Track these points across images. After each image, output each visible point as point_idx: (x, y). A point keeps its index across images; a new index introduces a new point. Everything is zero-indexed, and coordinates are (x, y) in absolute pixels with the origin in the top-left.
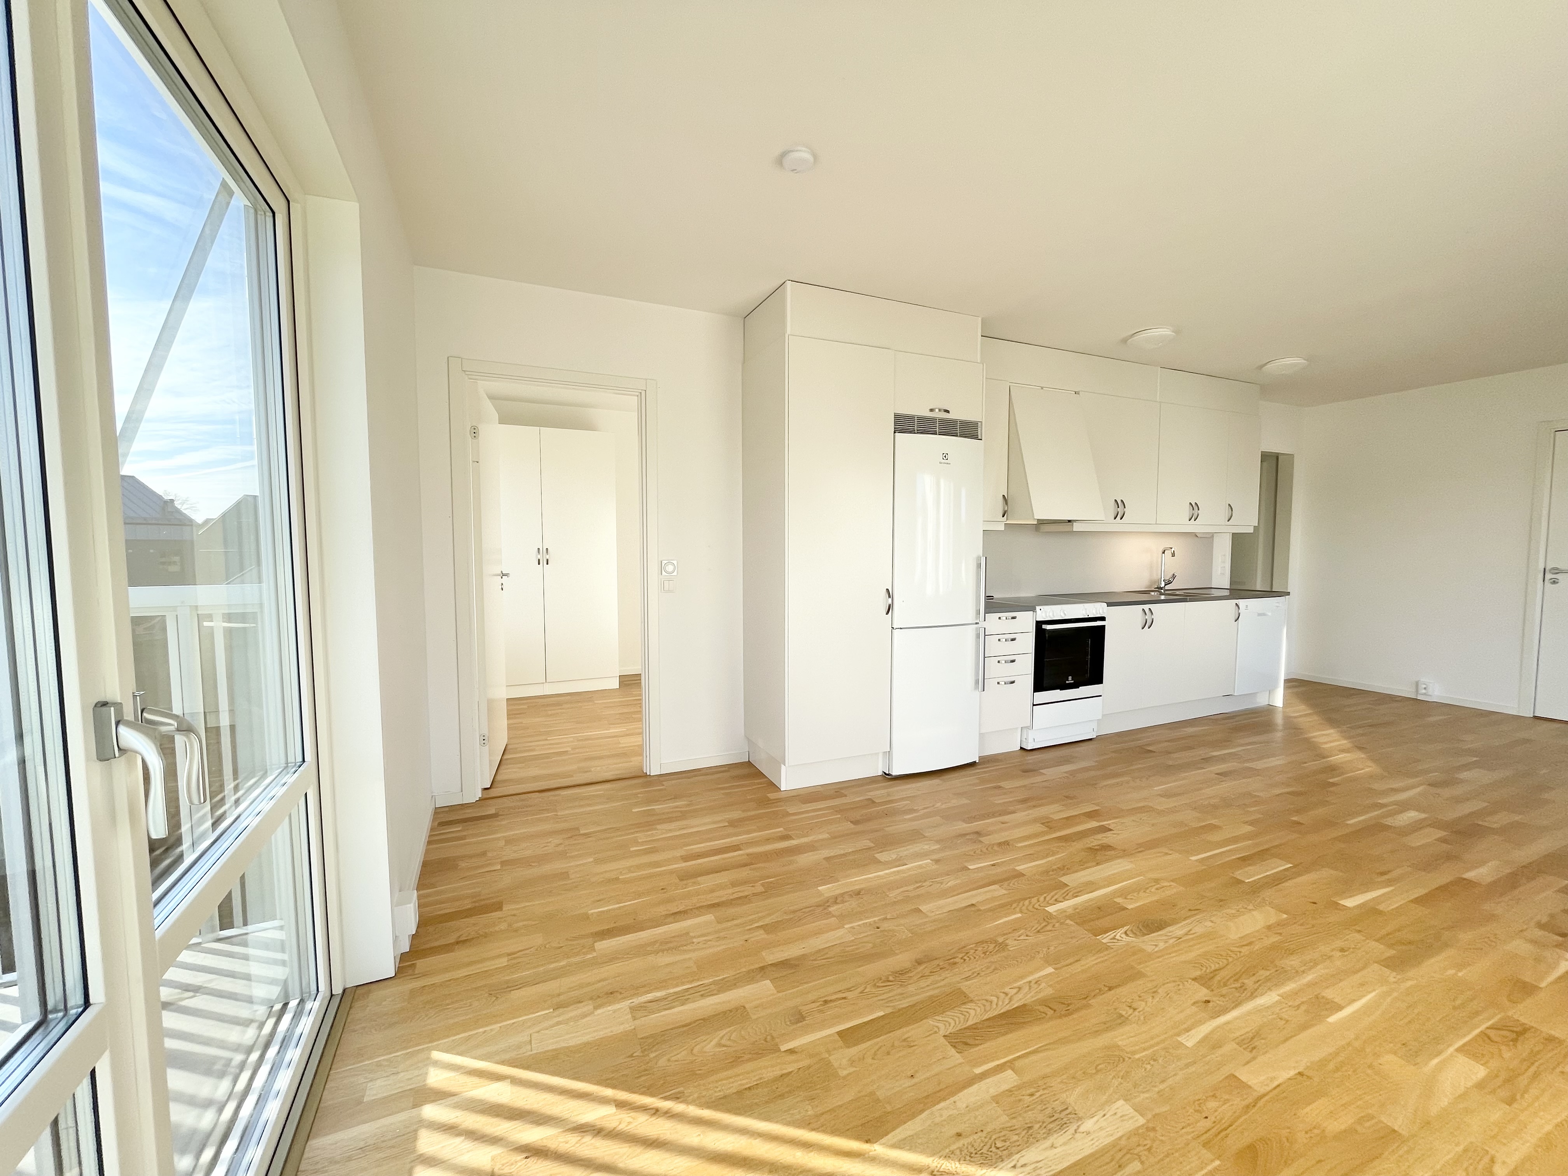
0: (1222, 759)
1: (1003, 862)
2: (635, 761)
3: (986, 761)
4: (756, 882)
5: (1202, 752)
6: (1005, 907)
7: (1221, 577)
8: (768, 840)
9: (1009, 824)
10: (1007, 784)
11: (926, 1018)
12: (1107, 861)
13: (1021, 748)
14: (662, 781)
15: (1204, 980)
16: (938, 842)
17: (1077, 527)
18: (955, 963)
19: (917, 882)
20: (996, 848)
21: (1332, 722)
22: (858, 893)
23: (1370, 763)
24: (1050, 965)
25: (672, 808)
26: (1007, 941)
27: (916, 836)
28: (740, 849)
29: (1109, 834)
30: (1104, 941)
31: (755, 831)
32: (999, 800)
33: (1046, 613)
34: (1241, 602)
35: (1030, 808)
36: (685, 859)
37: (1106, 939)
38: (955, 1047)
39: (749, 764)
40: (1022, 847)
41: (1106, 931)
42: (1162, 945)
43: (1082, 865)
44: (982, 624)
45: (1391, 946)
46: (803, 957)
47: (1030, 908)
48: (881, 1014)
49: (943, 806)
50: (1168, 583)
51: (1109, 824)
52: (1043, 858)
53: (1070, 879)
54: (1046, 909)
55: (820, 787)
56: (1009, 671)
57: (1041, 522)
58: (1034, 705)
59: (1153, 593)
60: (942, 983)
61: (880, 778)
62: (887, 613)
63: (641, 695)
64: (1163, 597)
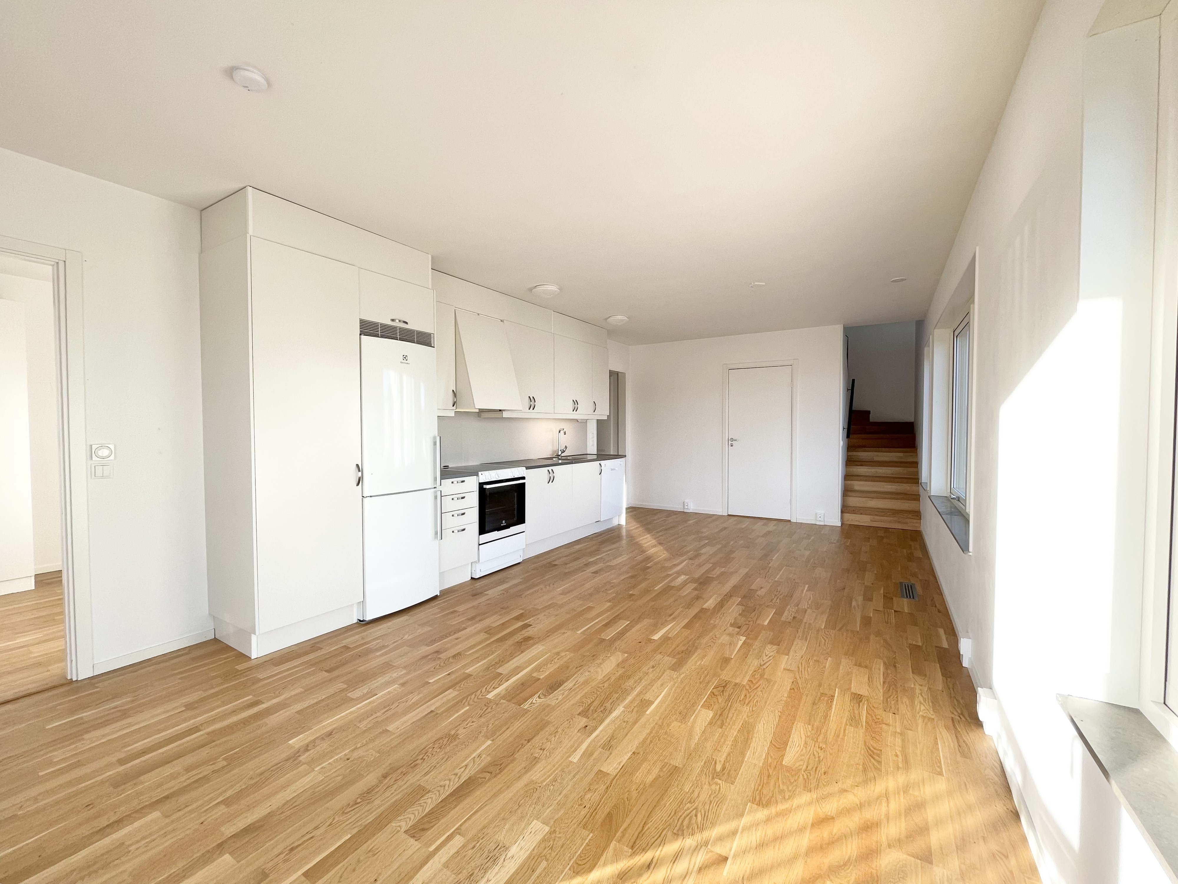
0: (595, 563)
1: (456, 670)
2: (55, 669)
3: (445, 593)
4: (219, 757)
5: (584, 560)
6: (456, 705)
7: (592, 448)
8: (234, 712)
9: (461, 639)
10: (461, 608)
11: (390, 822)
12: (528, 648)
13: (472, 578)
14: (94, 684)
15: (584, 713)
16: (404, 668)
17: (505, 415)
18: (416, 765)
19: (385, 708)
20: (451, 660)
21: (649, 531)
22: (330, 734)
23: (665, 552)
24: (488, 739)
25: (109, 710)
26: (458, 732)
27: (387, 666)
28: (200, 730)
29: (529, 628)
30: (525, 707)
31: (218, 707)
32: (455, 622)
33: (486, 476)
34: (602, 462)
35: (477, 623)
36: (121, 762)
37: (526, 706)
38: (414, 837)
39: (215, 640)
40: (470, 654)
41: (526, 700)
42: (560, 697)
43: (512, 656)
44: (439, 488)
45: (674, 657)
46: (270, 815)
47: (476, 700)
48: (349, 836)
49: (410, 637)
50: (563, 452)
51: (529, 622)
52: (485, 658)
53: (504, 670)
54: (487, 696)
55: (294, 646)
56: (460, 522)
57: (482, 411)
58: (479, 545)
59: (554, 459)
60: (405, 786)
61: (356, 625)
62: (358, 484)
63: (62, 593)
64: (560, 461)
